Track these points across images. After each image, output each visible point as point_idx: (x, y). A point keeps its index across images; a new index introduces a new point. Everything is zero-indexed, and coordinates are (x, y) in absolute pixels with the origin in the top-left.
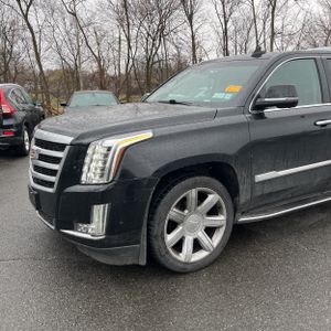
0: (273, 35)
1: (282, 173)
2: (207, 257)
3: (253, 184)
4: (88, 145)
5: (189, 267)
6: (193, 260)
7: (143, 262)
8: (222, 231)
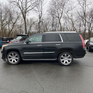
1: (30, 53)
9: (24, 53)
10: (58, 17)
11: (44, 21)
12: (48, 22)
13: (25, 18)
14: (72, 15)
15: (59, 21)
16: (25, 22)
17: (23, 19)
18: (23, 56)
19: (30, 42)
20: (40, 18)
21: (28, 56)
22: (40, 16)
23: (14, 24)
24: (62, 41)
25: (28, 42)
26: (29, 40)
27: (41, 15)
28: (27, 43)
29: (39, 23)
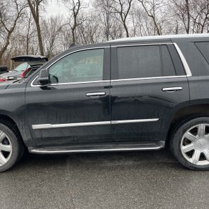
9: (35, 127)
10: (121, 13)
11: (84, 24)
12: (96, 28)
13: (36, 17)
14: (153, 8)
15: (124, 22)
16: (38, 26)
17: (33, 20)
18: (30, 137)
19: (57, 80)
20: (75, 16)
21: (49, 139)
22: (76, 11)
23: (10, 32)
24: (189, 74)
25: (48, 82)
26: (52, 73)
27: (77, 7)
28: (45, 84)
29: (73, 29)
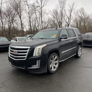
0: (42, 22)
1: (65, 51)
2: (56, 70)
3: (62, 54)
4: (34, 48)
5: (54, 72)
6: (54, 70)
7: (46, 72)
8: (58, 64)
